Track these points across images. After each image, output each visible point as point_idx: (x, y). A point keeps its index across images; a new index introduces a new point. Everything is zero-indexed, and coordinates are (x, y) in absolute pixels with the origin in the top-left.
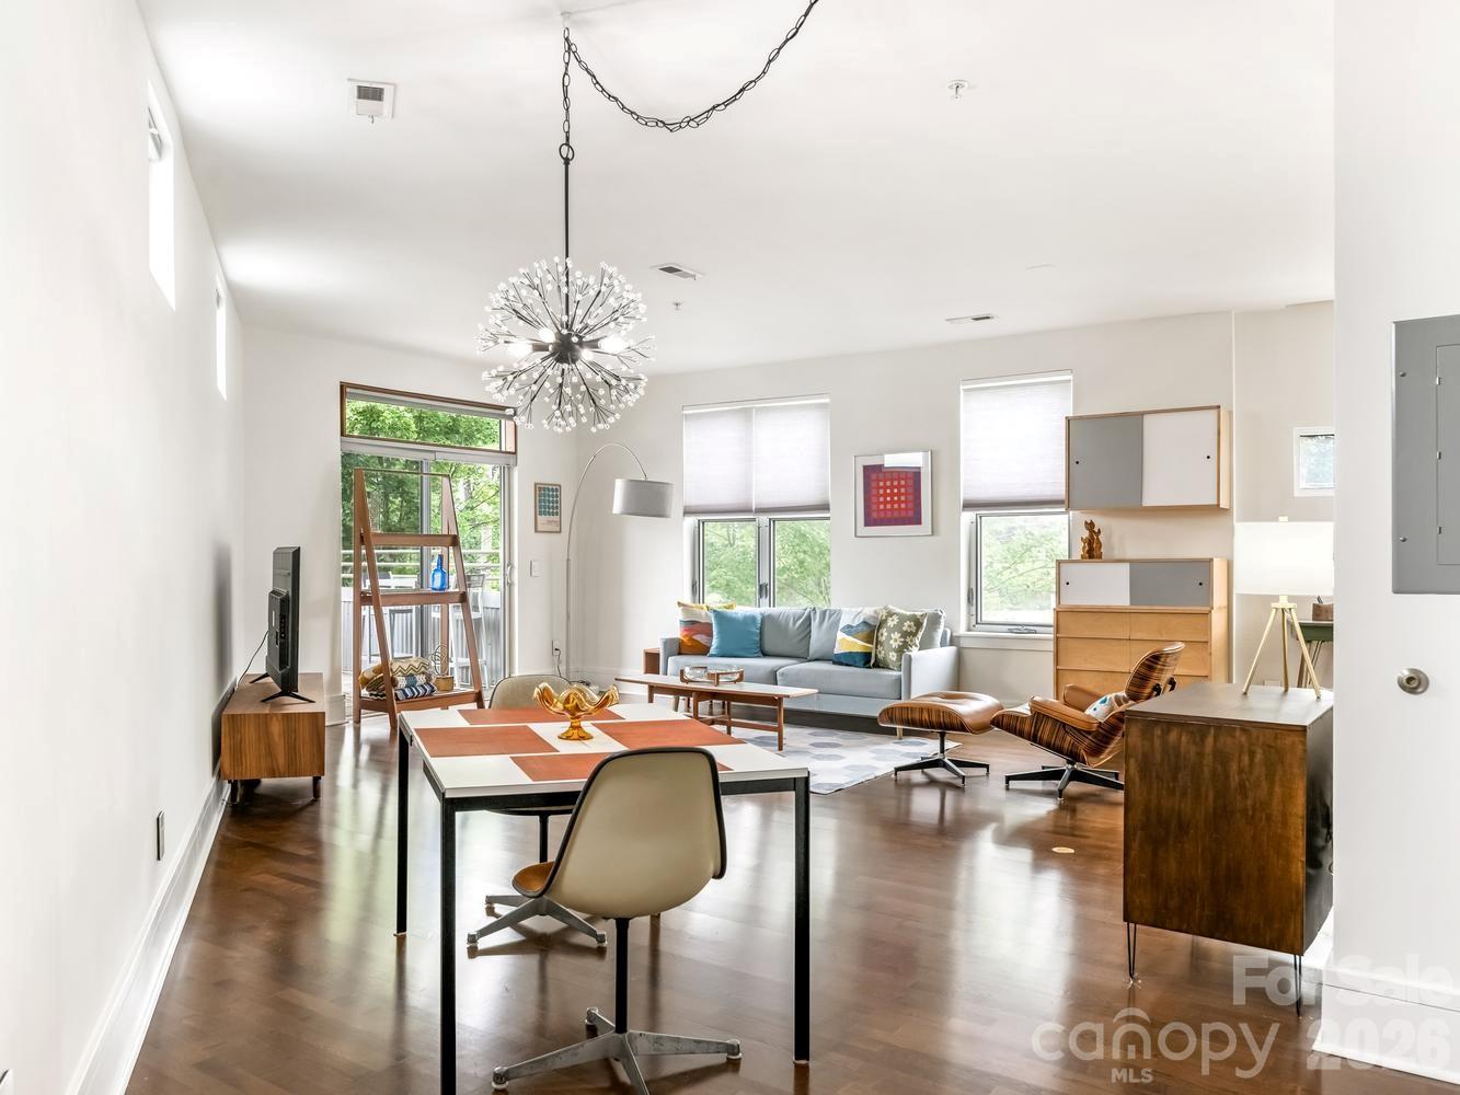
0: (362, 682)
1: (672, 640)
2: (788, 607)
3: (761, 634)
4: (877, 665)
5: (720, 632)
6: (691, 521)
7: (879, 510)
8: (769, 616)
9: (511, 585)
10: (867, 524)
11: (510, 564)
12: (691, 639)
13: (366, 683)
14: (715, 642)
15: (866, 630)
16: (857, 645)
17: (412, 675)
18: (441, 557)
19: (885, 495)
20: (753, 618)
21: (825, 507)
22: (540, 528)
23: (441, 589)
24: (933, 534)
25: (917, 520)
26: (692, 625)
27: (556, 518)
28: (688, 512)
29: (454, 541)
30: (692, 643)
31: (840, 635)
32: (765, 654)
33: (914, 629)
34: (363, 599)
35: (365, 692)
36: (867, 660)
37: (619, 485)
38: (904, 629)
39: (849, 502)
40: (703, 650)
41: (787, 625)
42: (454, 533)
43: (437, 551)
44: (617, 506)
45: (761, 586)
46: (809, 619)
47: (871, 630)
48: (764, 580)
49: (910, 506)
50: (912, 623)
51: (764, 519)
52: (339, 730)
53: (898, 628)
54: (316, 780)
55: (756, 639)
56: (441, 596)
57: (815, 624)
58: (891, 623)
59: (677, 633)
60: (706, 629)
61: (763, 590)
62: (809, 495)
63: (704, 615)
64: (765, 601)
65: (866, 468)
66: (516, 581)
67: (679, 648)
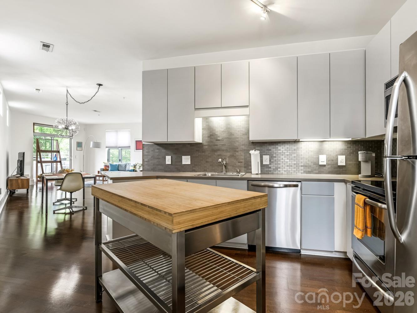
0: (37, 177)
1: (102, 169)
2: (123, 163)
4: (136, 171)
5: (111, 167)
6: (107, 149)
8: (120, 164)
9: (71, 160)
10: (136, 150)
11: (71, 156)
13: (39, 177)
14: (110, 169)
15: (134, 166)
16: (133, 168)
18: (56, 155)
19: (139, 145)
20: (117, 165)
21: (130, 147)
22: (77, 150)
23: (56, 160)
26: (106, 166)
27: (81, 148)
28: (106, 147)
29: (59, 152)
30: (106, 169)
31: (131, 167)
32: (119, 171)
34: (38, 162)
35: (38, 179)
36: (134, 171)
37: (92, 143)
39: (133, 146)
40: (108, 170)
41: (122, 166)
42: (58, 150)
43: (55, 154)
44: (91, 146)
46: (126, 165)
47: (135, 166)
48: (120, 159)
51: (120, 149)
52: (33, 186)
53: (139, 165)
54: (28, 190)
55: (117, 168)
56: (56, 162)
57: (127, 165)
58: (138, 165)
59: (103, 167)
60: (108, 167)
61: (120, 160)
62: (127, 145)
63: (108, 164)
64: (120, 162)
65: (136, 141)
66: (72, 159)
67: (103, 170)
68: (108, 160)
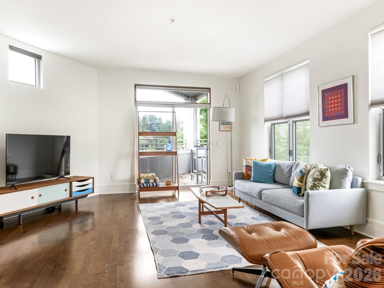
3: (274, 172)
6: (268, 124)
7: (329, 112)
8: (279, 165)
10: (324, 120)
12: (246, 173)
15: (300, 175)
17: (148, 179)
19: (332, 104)
21: (307, 114)
22: (220, 130)
24: (354, 123)
25: (346, 116)
26: (247, 167)
27: (229, 126)
28: (266, 121)
30: (247, 175)
32: (275, 182)
33: (320, 177)
36: (299, 192)
38: (315, 176)
40: (250, 178)
41: (284, 169)
45: (290, 151)
46: (292, 167)
48: (291, 148)
49: (343, 108)
50: (319, 174)
51: (291, 120)
55: (272, 175)
57: (293, 170)
59: (243, 170)
60: (251, 169)
61: (290, 153)
62: (302, 108)
63: (251, 163)
67: (243, 176)
68: (270, 151)
